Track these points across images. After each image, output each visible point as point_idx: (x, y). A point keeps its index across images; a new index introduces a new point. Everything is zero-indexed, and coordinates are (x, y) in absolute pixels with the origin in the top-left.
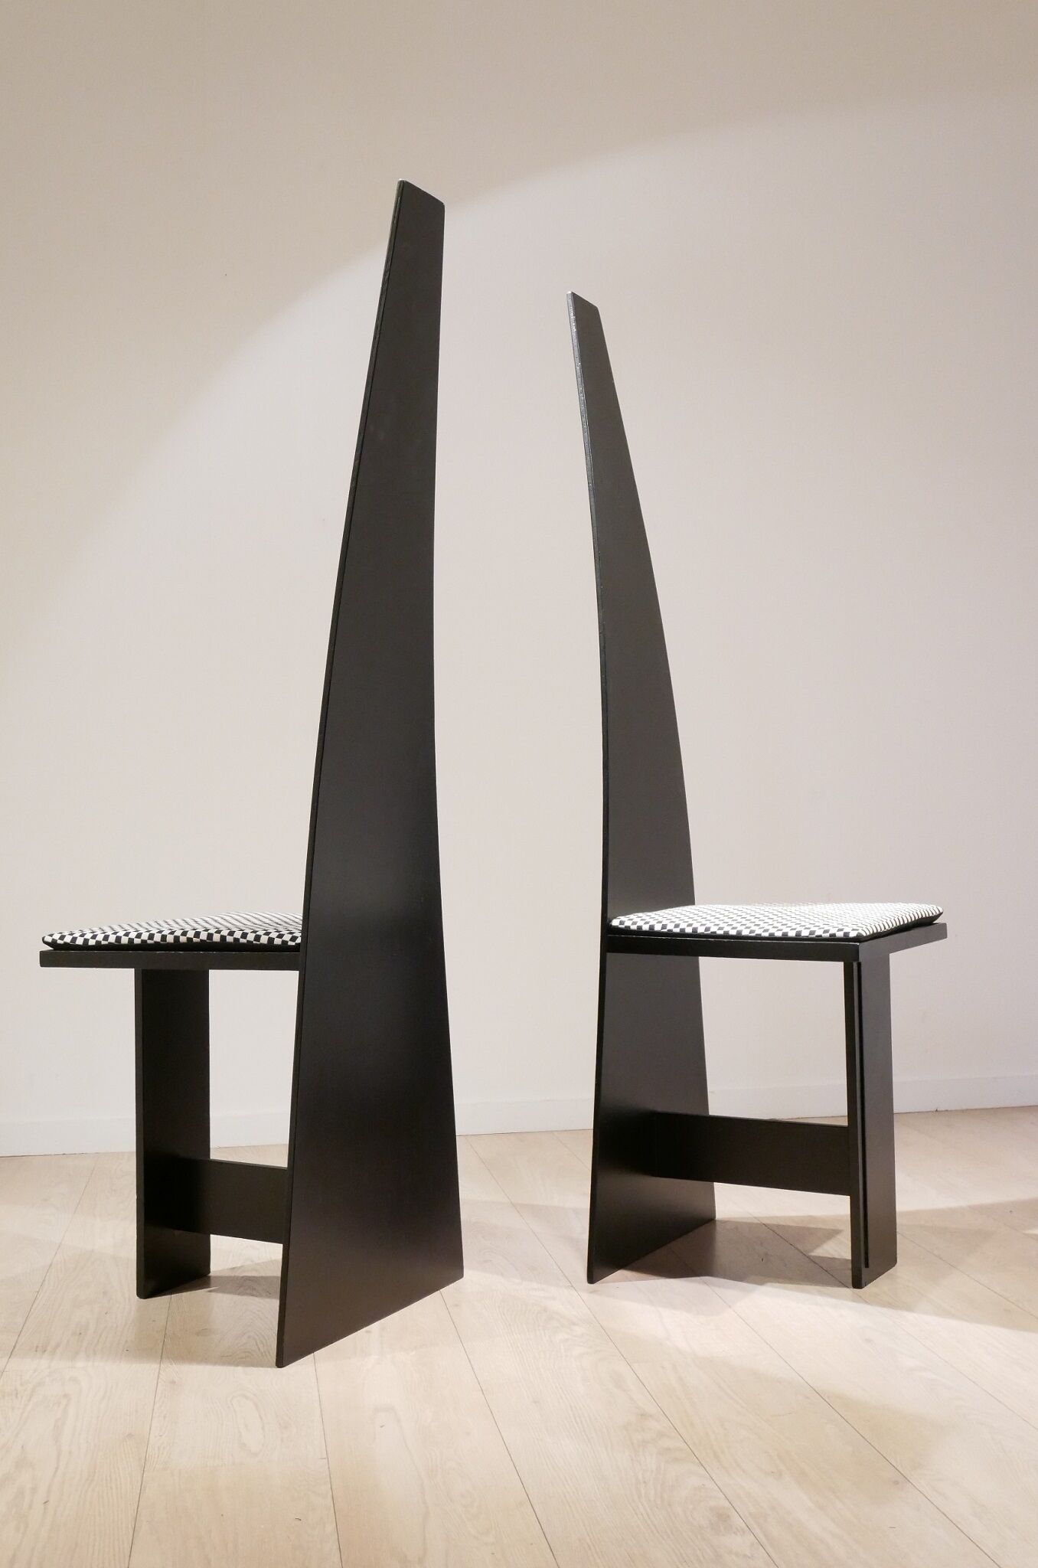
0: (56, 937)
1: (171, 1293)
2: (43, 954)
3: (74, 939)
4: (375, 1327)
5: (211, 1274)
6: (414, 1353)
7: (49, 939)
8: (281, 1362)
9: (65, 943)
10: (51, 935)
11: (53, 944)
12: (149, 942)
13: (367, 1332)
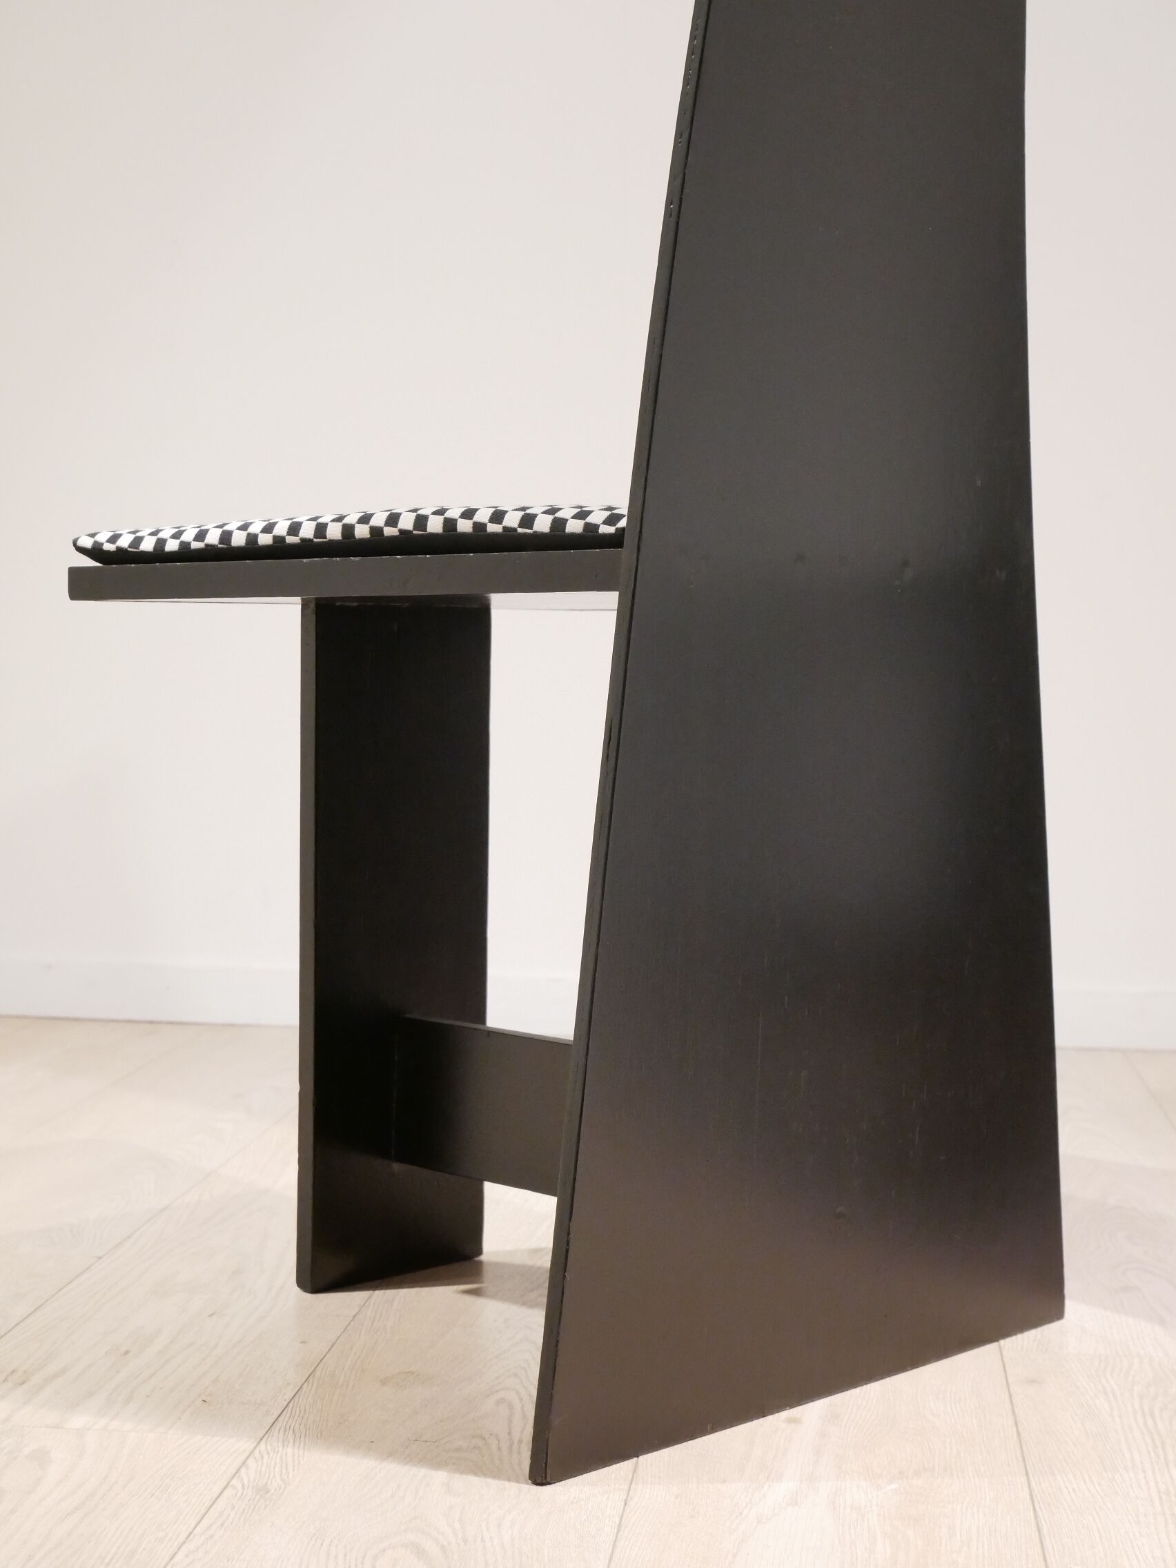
0: (102, 538)
1: (375, 1288)
2: (76, 575)
3: (138, 541)
4: (814, 1412)
5: (483, 1258)
6: (894, 1486)
7: (87, 543)
8: (542, 1473)
9: (119, 550)
10: (93, 535)
11: (95, 552)
12: (291, 540)
13: (790, 1421)
